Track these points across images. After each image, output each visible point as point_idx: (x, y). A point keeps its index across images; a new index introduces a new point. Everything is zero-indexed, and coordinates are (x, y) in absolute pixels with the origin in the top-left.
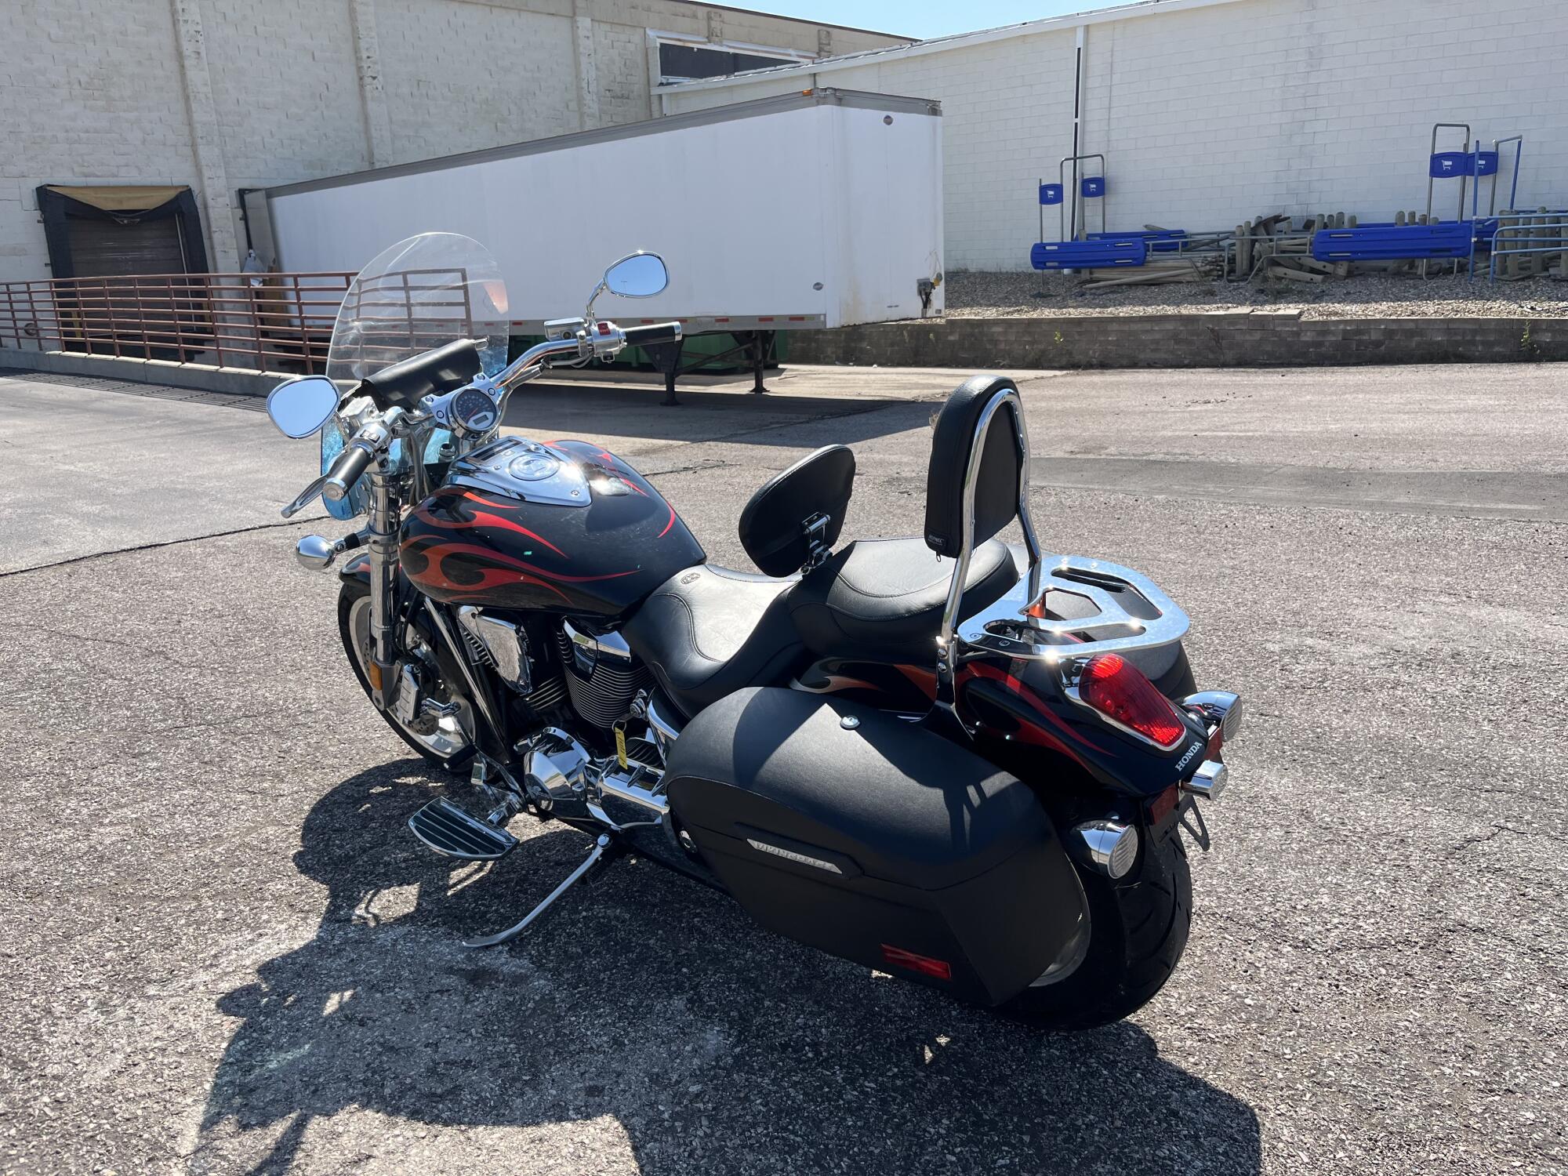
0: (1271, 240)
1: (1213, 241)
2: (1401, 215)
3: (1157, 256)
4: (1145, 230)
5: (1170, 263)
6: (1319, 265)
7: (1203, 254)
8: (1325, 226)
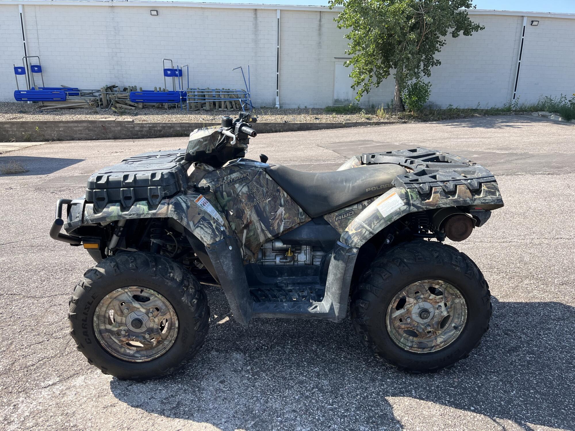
0: (113, 94)
1: (91, 93)
2: (156, 88)
3: (71, 97)
4: (61, 87)
5: (77, 101)
6: (133, 104)
7: (89, 98)
8: (131, 90)
